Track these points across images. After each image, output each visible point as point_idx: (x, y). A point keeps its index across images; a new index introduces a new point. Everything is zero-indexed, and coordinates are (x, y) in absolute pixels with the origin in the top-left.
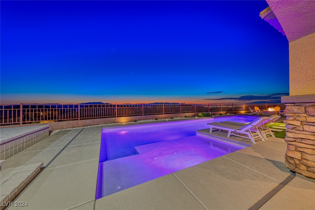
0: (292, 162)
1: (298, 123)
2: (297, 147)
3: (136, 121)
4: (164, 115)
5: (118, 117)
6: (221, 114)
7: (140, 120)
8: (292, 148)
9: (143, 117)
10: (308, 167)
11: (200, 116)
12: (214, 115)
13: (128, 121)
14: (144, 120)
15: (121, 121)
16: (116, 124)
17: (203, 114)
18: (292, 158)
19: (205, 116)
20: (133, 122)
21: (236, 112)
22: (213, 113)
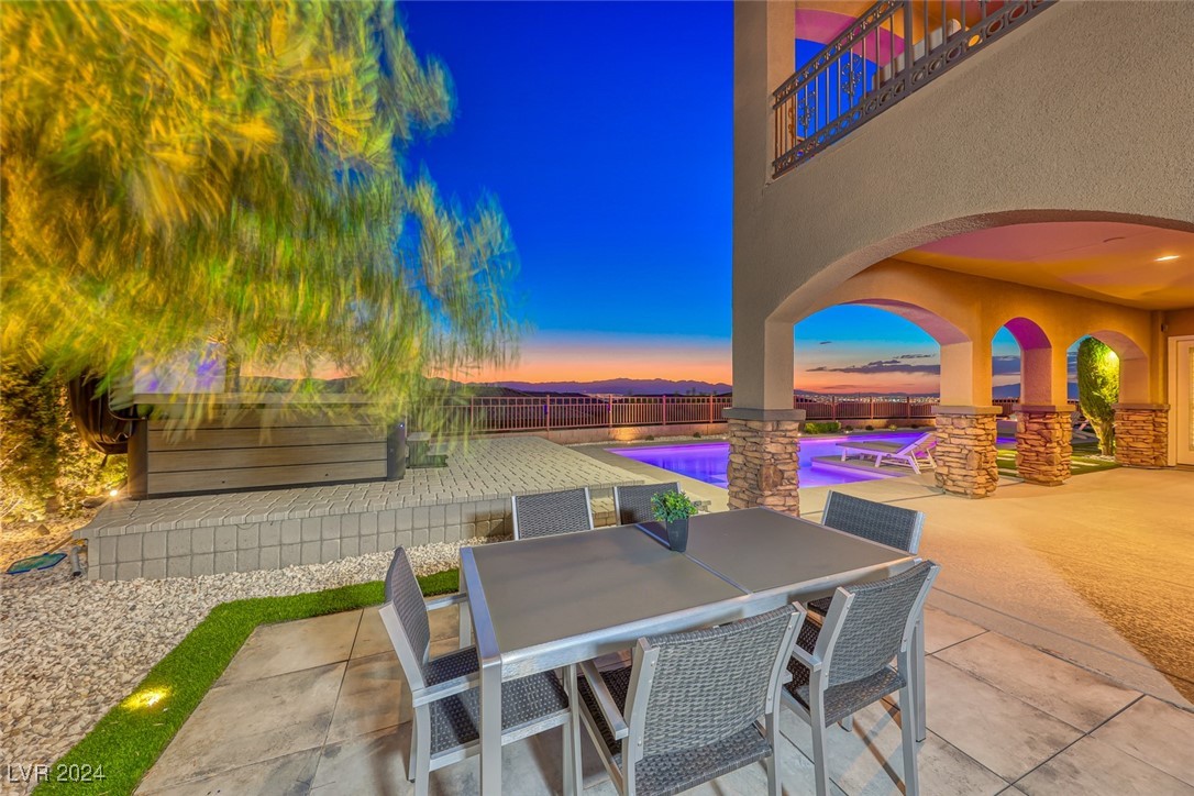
0: (940, 478)
1: (946, 436)
2: (945, 462)
3: (650, 438)
4: (712, 426)
5: (614, 426)
6: (869, 428)
7: (658, 436)
8: (941, 463)
9: (665, 428)
10: (953, 481)
11: (808, 432)
12: (849, 428)
13: (633, 437)
14: (667, 436)
15: (620, 437)
16: (611, 443)
17: (818, 425)
18: (941, 474)
19: (823, 431)
20: (643, 441)
21: (918, 421)
22: (847, 422)
